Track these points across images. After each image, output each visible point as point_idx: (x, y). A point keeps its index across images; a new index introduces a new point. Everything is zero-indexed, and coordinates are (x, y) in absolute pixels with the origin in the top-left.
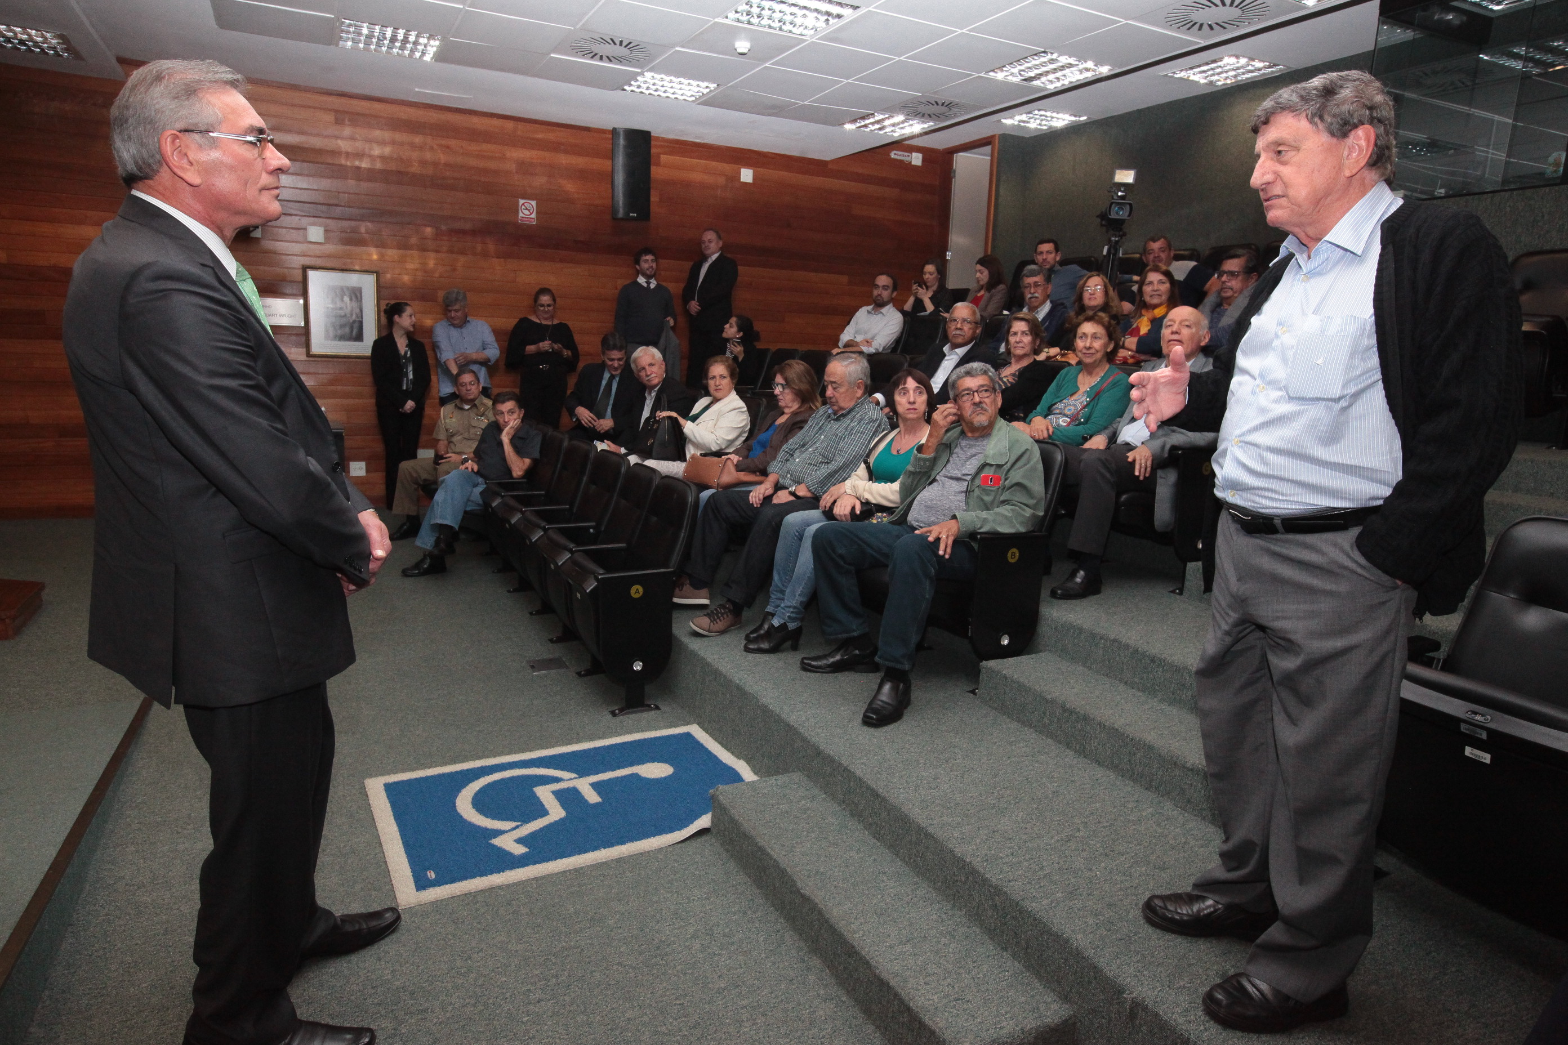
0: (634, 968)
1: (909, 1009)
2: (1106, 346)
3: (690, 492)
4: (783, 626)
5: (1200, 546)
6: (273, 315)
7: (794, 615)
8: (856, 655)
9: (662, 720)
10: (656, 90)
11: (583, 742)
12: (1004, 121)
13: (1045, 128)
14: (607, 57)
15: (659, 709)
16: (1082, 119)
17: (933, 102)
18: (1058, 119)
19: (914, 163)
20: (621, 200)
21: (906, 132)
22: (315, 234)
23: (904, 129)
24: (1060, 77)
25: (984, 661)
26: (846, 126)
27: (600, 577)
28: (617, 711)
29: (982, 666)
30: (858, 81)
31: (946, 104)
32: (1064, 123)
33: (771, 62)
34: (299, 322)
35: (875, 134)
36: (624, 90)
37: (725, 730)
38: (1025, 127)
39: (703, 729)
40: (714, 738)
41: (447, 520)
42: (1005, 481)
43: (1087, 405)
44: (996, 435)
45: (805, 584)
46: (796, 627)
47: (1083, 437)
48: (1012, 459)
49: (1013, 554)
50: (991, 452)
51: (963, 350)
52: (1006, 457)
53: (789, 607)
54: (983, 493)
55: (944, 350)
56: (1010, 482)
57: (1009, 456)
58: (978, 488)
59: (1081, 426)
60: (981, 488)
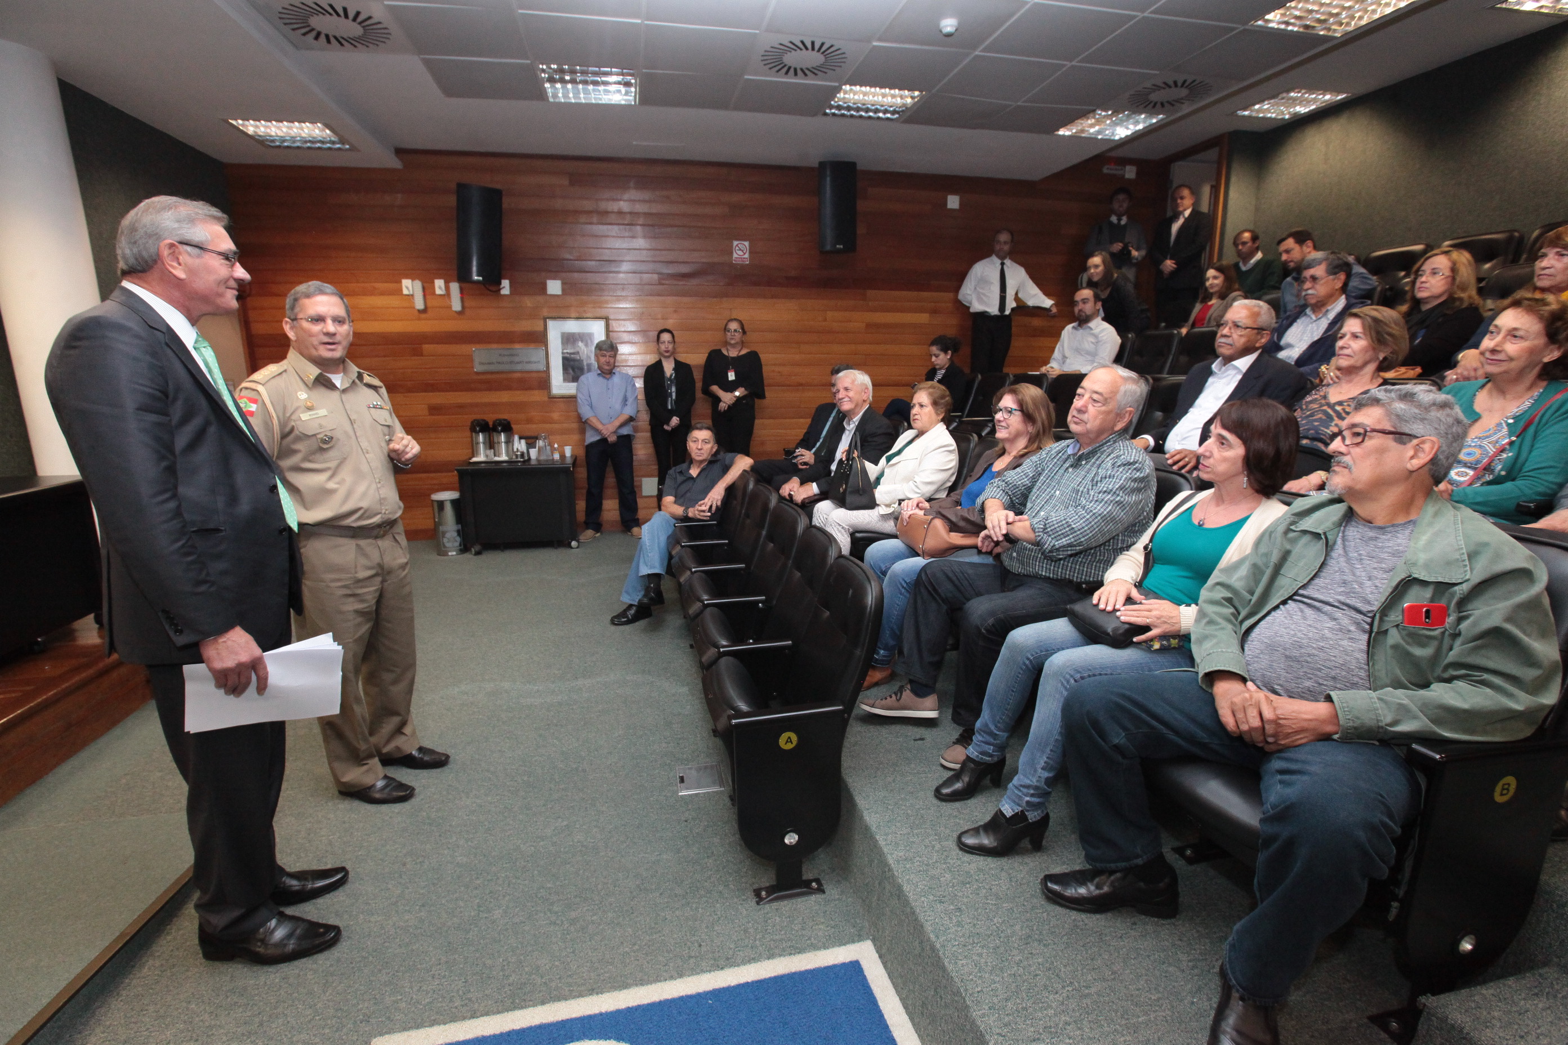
4: (1019, 817)
6: (520, 363)
7: (1034, 799)
9: (822, 920)
10: (858, 109)
11: (703, 971)
12: (1240, 113)
13: (1287, 117)
14: (802, 70)
15: (823, 892)
16: (1339, 98)
17: (1171, 83)
18: (1309, 102)
19: (1127, 176)
20: (829, 234)
21: (1129, 133)
22: (554, 287)
23: (1127, 128)
24: (1357, 15)
25: (1429, 995)
26: (1061, 132)
27: (734, 721)
28: (764, 893)
29: (1425, 1005)
30: (1087, 62)
31: (1187, 84)
32: (1313, 107)
33: (981, 48)
34: (542, 367)
35: (1092, 140)
36: (826, 114)
37: (911, 988)
38: (1263, 118)
39: (880, 957)
40: (895, 986)
41: (654, 567)
42: (1460, 620)
43: (1507, 447)
44: (1430, 524)
45: (1051, 750)
46: (1038, 818)
47: (1518, 505)
48: (1476, 576)
49: (1506, 787)
50: (1422, 557)
51: (1244, 363)
52: (1462, 570)
53: (1028, 787)
54: (1410, 640)
55: (1213, 366)
56: (1475, 624)
57: (1468, 568)
58: (1395, 628)
59: (1509, 485)
60: (1403, 629)
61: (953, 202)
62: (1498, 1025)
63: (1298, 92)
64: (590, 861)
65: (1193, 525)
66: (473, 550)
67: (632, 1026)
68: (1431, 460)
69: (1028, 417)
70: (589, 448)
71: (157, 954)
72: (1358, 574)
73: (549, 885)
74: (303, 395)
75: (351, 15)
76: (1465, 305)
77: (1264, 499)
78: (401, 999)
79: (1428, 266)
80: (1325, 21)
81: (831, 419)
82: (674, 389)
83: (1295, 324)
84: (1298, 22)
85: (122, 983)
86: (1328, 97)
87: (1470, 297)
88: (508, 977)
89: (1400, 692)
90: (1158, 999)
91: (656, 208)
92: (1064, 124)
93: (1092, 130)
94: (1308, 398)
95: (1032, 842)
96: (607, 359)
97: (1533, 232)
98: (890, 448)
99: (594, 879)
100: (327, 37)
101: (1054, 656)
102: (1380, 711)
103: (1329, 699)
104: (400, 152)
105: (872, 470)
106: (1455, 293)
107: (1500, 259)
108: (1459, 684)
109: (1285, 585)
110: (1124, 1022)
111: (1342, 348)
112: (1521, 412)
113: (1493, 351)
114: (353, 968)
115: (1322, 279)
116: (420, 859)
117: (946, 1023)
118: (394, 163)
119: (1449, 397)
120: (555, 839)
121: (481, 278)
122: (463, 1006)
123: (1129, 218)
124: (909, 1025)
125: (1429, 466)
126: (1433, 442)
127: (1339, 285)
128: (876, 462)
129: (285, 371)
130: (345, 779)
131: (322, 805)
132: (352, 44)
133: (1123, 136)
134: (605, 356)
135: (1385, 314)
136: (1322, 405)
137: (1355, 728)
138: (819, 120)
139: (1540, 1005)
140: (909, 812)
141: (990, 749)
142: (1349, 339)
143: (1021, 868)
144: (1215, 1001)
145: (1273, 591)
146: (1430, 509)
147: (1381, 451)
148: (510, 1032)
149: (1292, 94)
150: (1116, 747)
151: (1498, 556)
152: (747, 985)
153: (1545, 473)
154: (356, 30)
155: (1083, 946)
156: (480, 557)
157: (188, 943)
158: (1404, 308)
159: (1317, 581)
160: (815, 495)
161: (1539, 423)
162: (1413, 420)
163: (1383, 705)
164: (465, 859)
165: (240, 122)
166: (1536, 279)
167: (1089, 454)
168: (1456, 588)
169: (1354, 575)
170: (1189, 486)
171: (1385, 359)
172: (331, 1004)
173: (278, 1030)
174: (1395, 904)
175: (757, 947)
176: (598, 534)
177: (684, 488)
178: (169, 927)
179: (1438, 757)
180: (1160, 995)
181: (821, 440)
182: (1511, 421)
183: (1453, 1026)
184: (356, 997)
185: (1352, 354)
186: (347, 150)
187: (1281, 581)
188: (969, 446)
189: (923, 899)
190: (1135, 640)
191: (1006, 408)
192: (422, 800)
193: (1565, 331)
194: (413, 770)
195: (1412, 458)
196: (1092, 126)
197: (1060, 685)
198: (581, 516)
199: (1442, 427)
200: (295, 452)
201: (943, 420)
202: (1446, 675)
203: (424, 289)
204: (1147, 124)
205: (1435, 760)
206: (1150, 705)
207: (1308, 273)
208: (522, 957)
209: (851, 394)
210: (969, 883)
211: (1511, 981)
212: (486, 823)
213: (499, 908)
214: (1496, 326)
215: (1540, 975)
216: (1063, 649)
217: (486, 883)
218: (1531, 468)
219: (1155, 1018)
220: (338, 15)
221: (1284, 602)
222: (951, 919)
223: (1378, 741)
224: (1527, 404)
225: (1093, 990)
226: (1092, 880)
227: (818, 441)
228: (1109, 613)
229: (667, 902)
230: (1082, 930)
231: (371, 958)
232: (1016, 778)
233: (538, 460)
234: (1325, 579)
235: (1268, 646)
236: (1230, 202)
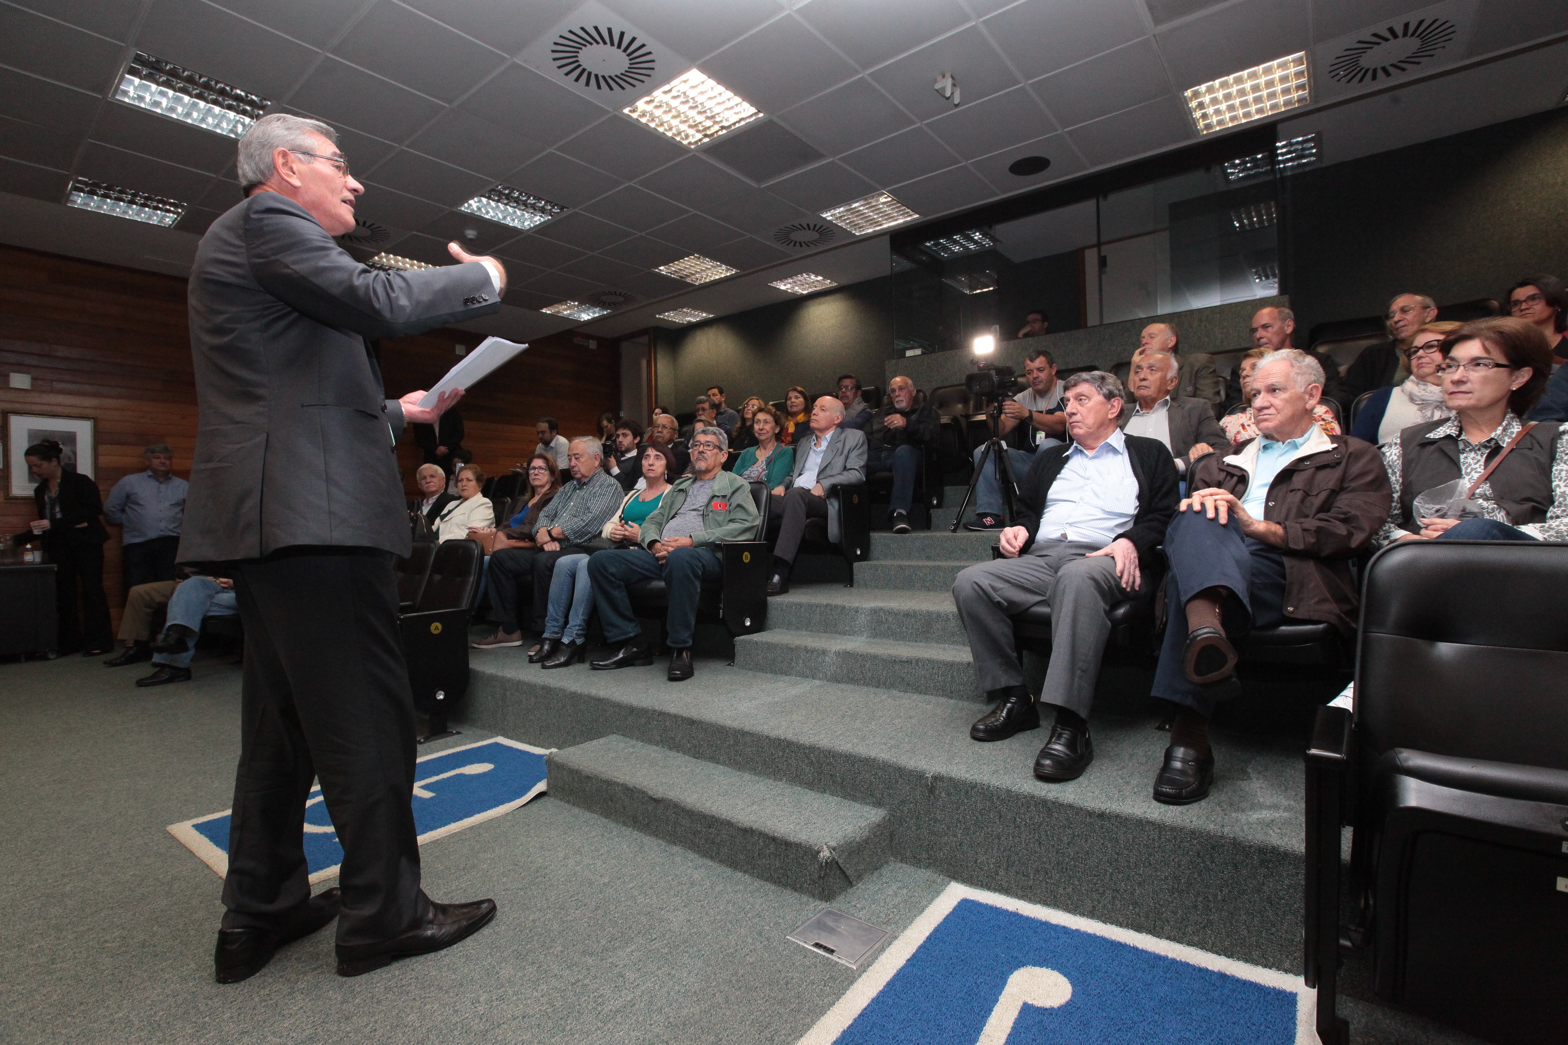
0: (521, 889)
1: (774, 839)
2: (773, 429)
4: (572, 643)
5: (859, 552)
7: (580, 632)
8: (635, 652)
12: (657, 316)
13: (685, 323)
15: (461, 733)
16: (710, 316)
17: (612, 292)
18: (695, 316)
19: (591, 347)
21: (590, 318)
23: (588, 315)
26: (544, 311)
29: (735, 641)
31: (621, 294)
32: (698, 319)
35: (566, 319)
38: (672, 321)
42: (730, 505)
45: (585, 606)
46: (582, 642)
48: (732, 491)
49: (747, 556)
50: (717, 488)
53: (575, 626)
57: (730, 489)
58: (710, 512)
60: (714, 512)
63: (688, 309)
72: (698, 499)
80: (690, 277)
84: (677, 275)
86: (704, 315)
92: (546, 306)
93: (565, 313)
95: (579, 659)
103: (690, 536)
113: (761, 430)
133: (586, 320)
137: (698, 542)
149: (685, 310)
150: (613, 574)
163: (707, 534)
168: (727, 496)
191: (536, 467)
196: (565, 310)
201: (482, 493)
202: (727, 524)
204: (600, 314)
209: (435, 480)
221: (674, 516)
224: (772, 452)
236: (659, 371)
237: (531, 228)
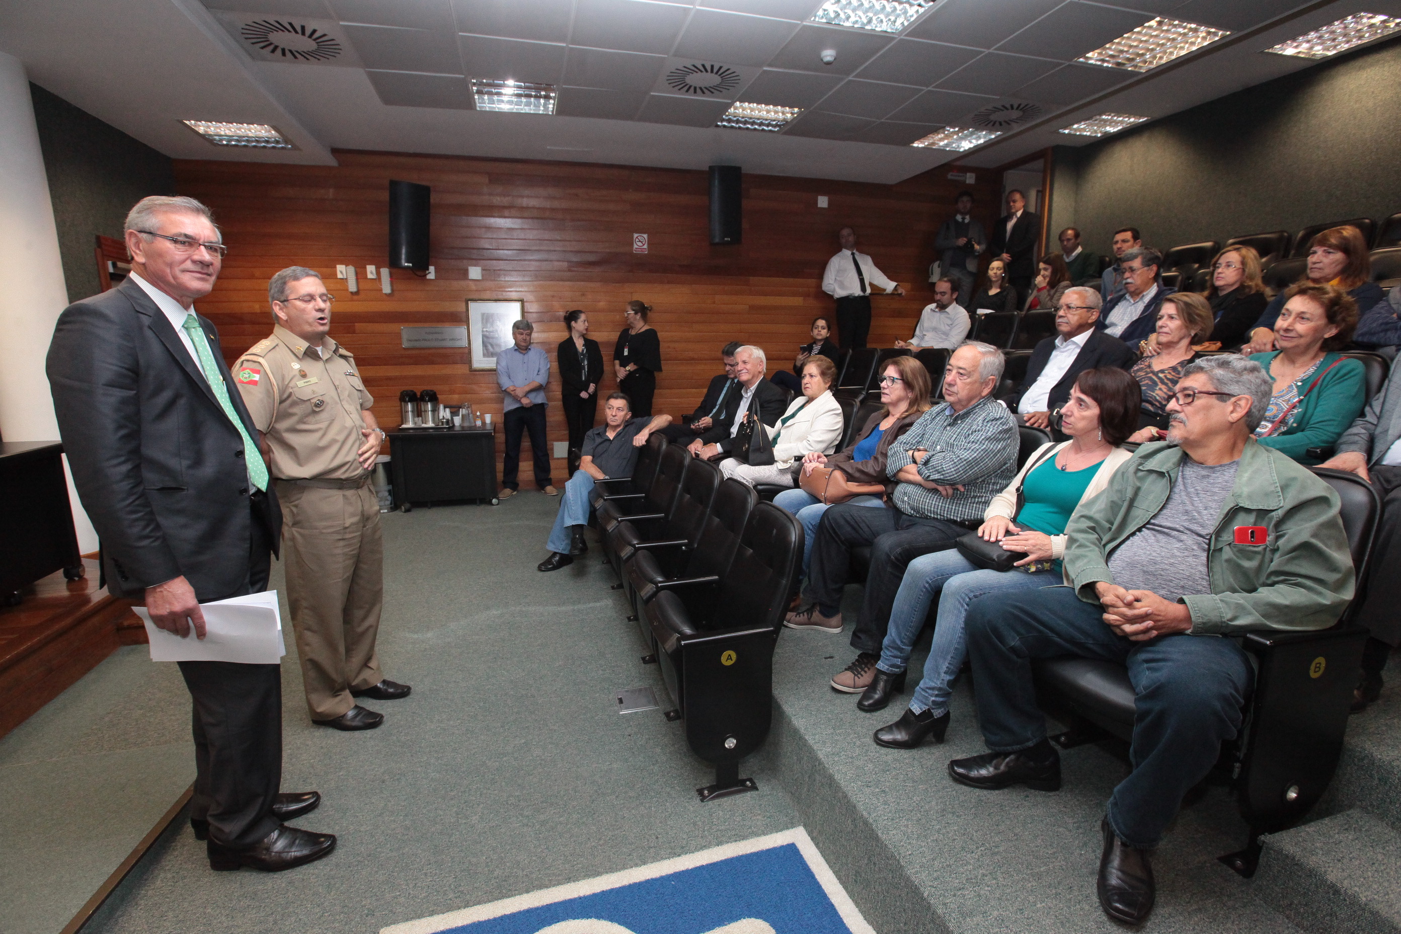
3: (792, 529)
4: (927, 714)
6: (444, 340)
7: (939, 699)
9: (759, 812)
10: (745, 123)
11: (662, 859)
12: (1061, 131)
13: (1099, 135)
14: (701, 88)
15: (757, 789)
16: (1141, 120)
17: (1008, 106)
18: (1117, 123)
19: (968, 182)
20: (717, 228)
21: (972, 146)
22: (475, 273)
23: (971, 142)
24: (1158, 56)
25: (1266, 834)
26: (915, 145)
27: (683, 643)
28: (706, 792)
29: (1264, 842)
30: (938, 88)
31: (1021, 107)
32: (1120, 128)
33: (854, 74)
34: (465, 343)
35: (942, 151)
36: (717, 126)
37: (844, 861)
38: (1080, 135)
39: (812, 839)
40: (828, 861)
41: (578, 519)
42: (1278, 538)
43: (1298, 404)
44: (1250, 464)
45: (952, 657)
46: (942, 715)
47: (1308, 451)
48: (1288, 504)
49: (1318, 665)
50: (1246, 490)
51: (1081, 339)
52: (1277, 500)
53: (933, 689)
54: (1239, 555)
55: (1057, 341)
56: (1289, 541)
57: (1281, 498)
58: (1228, 547)
59: (1299, 434)
60: (1235, 547)
61: (823, 202)
62: (1321, 852)
63: (1109, 115)
64: (550, 772)
65: (1057, 470)
66: (403, 508)
67: (609, 906)
68: (1247, 413)
69: (908, 384)
70: (508, 415)
71: (167, 868)
72: (1196, 505)
73: (517, 794)
74: (296, 366)
75: (308, 33)
76: (1253, 292)
77: (1113, 448)
78: (400, 895)
79: (1223, 260)
80: (1133, 60)
81: (725, 389)
82: (586, 363)
83: (1117, 307)
84: (1112, 60)
85: (138, 894)
86: (1132, 120)
87: (1257, 285)
88: (493, 871)
89: (1236, 595)
90: (1054, 853)
91: (564, 204)
92: (918, 138)
93: (942, 144)
94: (1135, 368)
95: (934, 736)
96: (524, 336)
97: (1298, 233)
98: (783, 413)
99: (556, 787)
100: (283, 51)
101: (951, 579)
102: (1222, 610)
103: (1181, 601)
104: (335, 151)
105: (770, 432)
106: (1245, 282)
107: (1274, 254)
108: (1281, 587)
109: (1140, 515)
110: (1029, 872)
111: (1161, 327)
112: (1307, 377)
113: (1287, 330)
114: (351, 871)
115: (1138, 269)
116: (398, 777)
117: (880, 884)
118: (332, 161)
119: (1256, 363)
120: (516, 755)
121: (411, 265)
122: (456, 898)
123: (971, 217)
124: (844, 892)
125: (1245, 418)
126: (1247, 400)
127: (1152, 275)
128: (772, 425)
129: (277, 345)
130: (320, 710)
131: (299, 734)
132: (305, 57)
133: (967, 148)
134: (522, 334)
135: (1194, 299)
136: (1147, 373)
137: (1204, 623)
138: (712, 130)
139: (1350, 837)
140: (830, 716)
141: (898, 661)
142: (1166, 320)
143: (929, 757)
144: (1099, 853)
145: (1129, 520)
146: (1249, 452)
147: (1207, 408)
148: (502, 917)
149: (1104, 117)
150: (1013, 649)
151: (1303, 488)
152: (701, 868)
153: (1328, 425)
154: (311, 45)
155: (989, 815)
156: (409, 513)
157: (195, 857)
158: (1206, 293)
159: (1164, 511)
160: (719, 454)
161: (1321, 385)
162: (1230, 382)
163: (1224, 605)
164: (438, 775)
165: (193, 122)
166: (1308, 271)
167: (963, 415)
168: (1273, 513)
169: (1193, 505)
170: (1048, 439)
171: (1196, 335)
172: (337, 902)
173: (292, 926)
174: (1237, 765)
175: (706, 836)
176: (515, 493)
177: (600, 449)
178: (173, 844)
179: (1268, 643)
180: (1055, 850)
181: (717, 407)
182: (1299, 384)
183: (1287, 856)
184: (359, 896)
185: (1169, 332)
186: (290, 149)
187: (1135, 512)
188: (853, 410)
189: (852, 784)
190: (1015, 564)
191: (890, 377)
192: (390, 725)
193: (1341, 313)
194: (378, 701)
195: (1232, 412)
196: (941, 140)
197: (957, 603)
198: (500, 476)
199: (1253, 387)
200: (291, 415)
201: (830, 388)
202: (1269, 582)
203: (357, 274)
204: (987, 139)
205: (1267, 645)
206: (1038, 613)
207: (1126, 265)
208: (503, 855)
209: (748, 366)
210: (888, 770)
211: (1326, 821)
212: (452, 744)
213: (476, 815)
214: (1287, 310)
215: (1348, 815)
216: (955, 574)
217: (460, 794)
218: (1316, 421)
219: (1054, 867)
220: (296, 32)
221: (1139, 530)
222: (878, 799)
223: (1221, 634)
224: (1312, 370)
225: (1001, 849)
226: (990, 763)
227: (715, 407)
228: (993, 543)
229: (623, 803)
230: (986, 803)
231: (366, 862)
232: (922, 682)
233: (462, 427)
234: (1172, 510)
235: (1128, 564)
236: (1055, 205)
237: (905, 28)
